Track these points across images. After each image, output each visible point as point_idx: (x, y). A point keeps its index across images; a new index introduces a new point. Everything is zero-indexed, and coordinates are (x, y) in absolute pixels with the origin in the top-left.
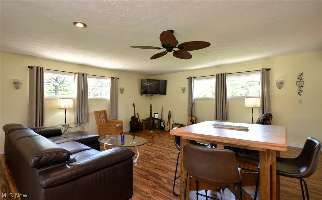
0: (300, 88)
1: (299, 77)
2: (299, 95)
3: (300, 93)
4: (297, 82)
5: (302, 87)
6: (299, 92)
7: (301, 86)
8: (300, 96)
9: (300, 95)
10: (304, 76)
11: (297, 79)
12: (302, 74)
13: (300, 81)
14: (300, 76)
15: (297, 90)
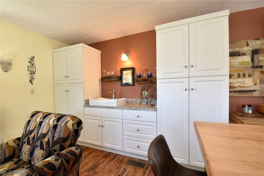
0: (32, 75)
1: (31, 61)
2: (30, 83)
3: (32, 82)
4: (28, 66)
5: (33, 74)
6: (31, 79)
7: (33, 72)
8: (32, 85)
9: (32, 83)
10: (36, 61)
11: (29, 63)
12: (33, 57)
13: (32, 65)
14: (32, 59)
15: (28, 78)
